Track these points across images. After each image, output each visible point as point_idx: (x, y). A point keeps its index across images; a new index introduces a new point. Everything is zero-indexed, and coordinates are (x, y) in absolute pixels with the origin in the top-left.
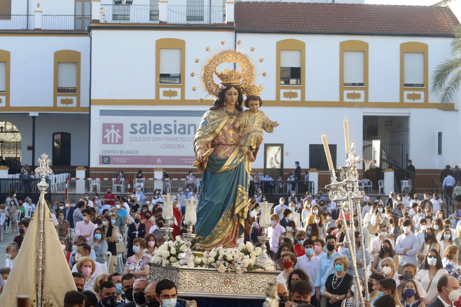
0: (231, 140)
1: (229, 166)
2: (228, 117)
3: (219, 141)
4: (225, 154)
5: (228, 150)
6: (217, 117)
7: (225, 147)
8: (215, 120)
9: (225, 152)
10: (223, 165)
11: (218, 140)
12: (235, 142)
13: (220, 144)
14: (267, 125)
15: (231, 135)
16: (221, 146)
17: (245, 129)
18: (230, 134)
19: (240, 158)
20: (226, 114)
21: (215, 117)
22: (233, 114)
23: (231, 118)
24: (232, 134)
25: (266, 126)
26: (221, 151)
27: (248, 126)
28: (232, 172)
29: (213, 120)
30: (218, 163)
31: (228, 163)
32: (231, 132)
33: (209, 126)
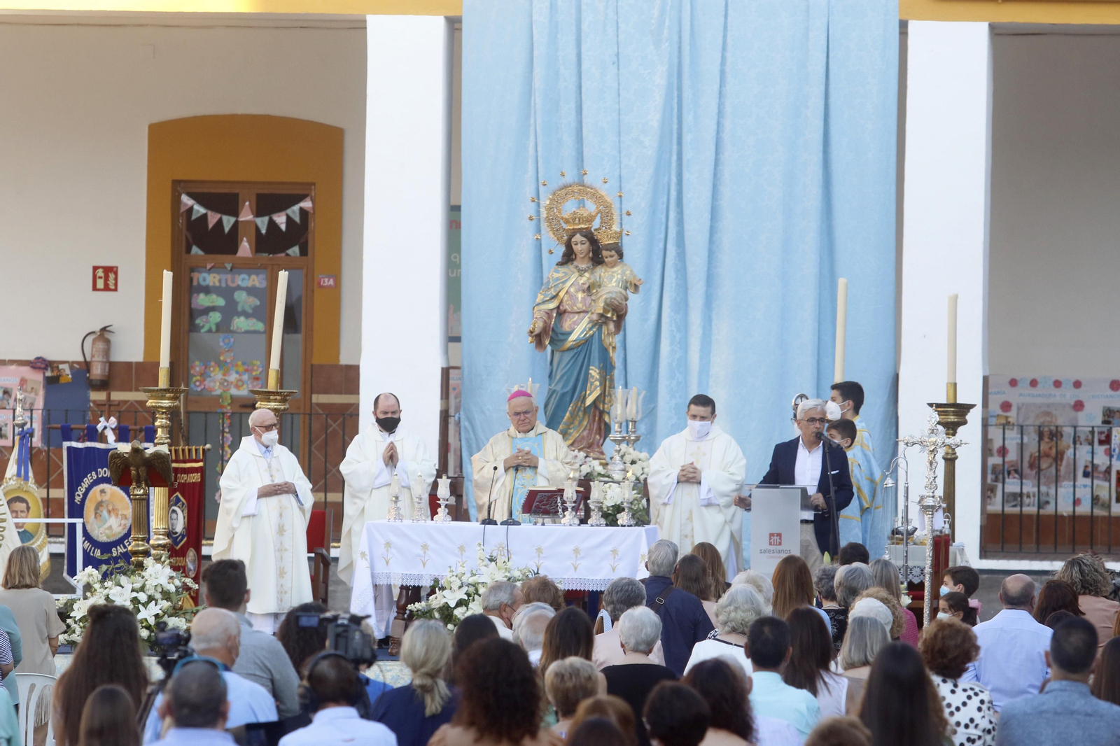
0: (580, 305)
1: (574, 341)
2: (577, 274)
3: (564, 308)
4: (571, 325)
5: (575, 319)
6: (563, 274)
7: (571, 315)
8: (560, 280)
9: (571, 322)
10: (566, 340)
11: (563, 306)
12: (584, 308)
13: (565, 312)
14: (631, 284)
15: (580, 299)
16: (566, 315)
17: (599, 290)
18: (577, 298)
19: (590, 329)
20: (575, 270)
21: (560, 275)
22: (585, 271)
23: (581, 276)
24: (582, 298)
25: (628, 285)
26: (566, 321)
27: (603, 285)
28: (580, 349)
29: (558, 279)
30: (561, 337)
31: (573, 337)
32: (580, 295)
33: (552, 287)
